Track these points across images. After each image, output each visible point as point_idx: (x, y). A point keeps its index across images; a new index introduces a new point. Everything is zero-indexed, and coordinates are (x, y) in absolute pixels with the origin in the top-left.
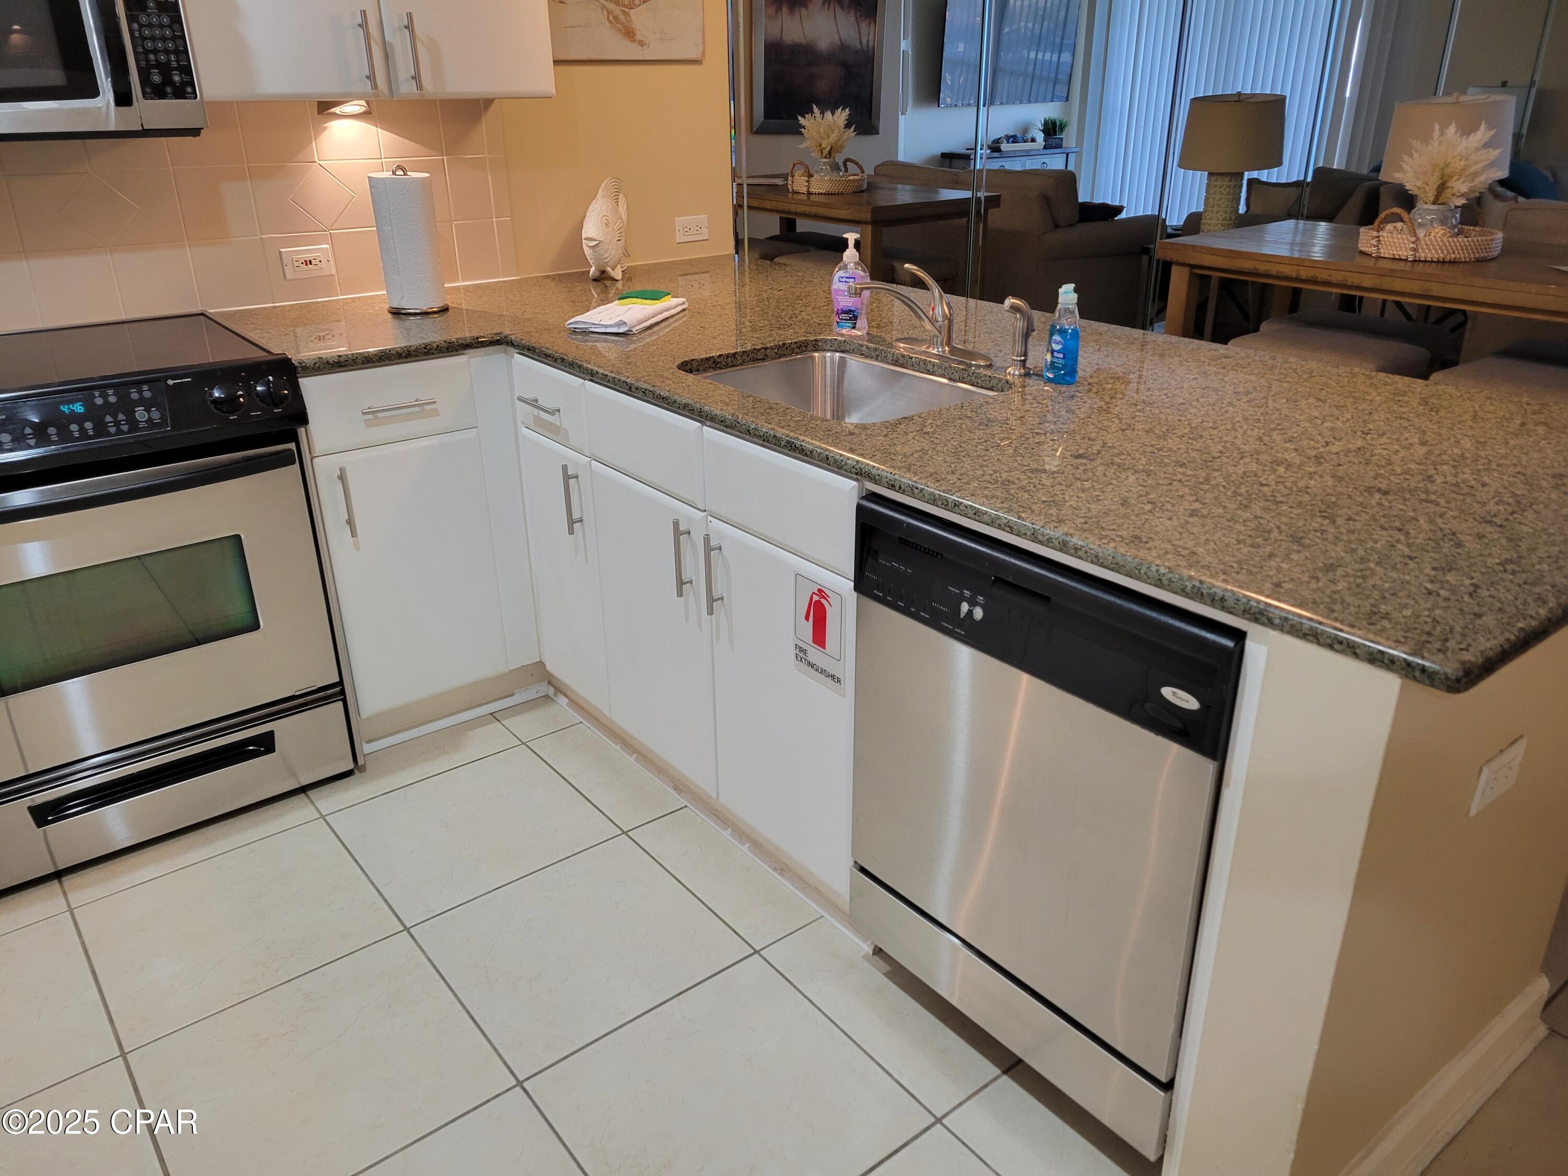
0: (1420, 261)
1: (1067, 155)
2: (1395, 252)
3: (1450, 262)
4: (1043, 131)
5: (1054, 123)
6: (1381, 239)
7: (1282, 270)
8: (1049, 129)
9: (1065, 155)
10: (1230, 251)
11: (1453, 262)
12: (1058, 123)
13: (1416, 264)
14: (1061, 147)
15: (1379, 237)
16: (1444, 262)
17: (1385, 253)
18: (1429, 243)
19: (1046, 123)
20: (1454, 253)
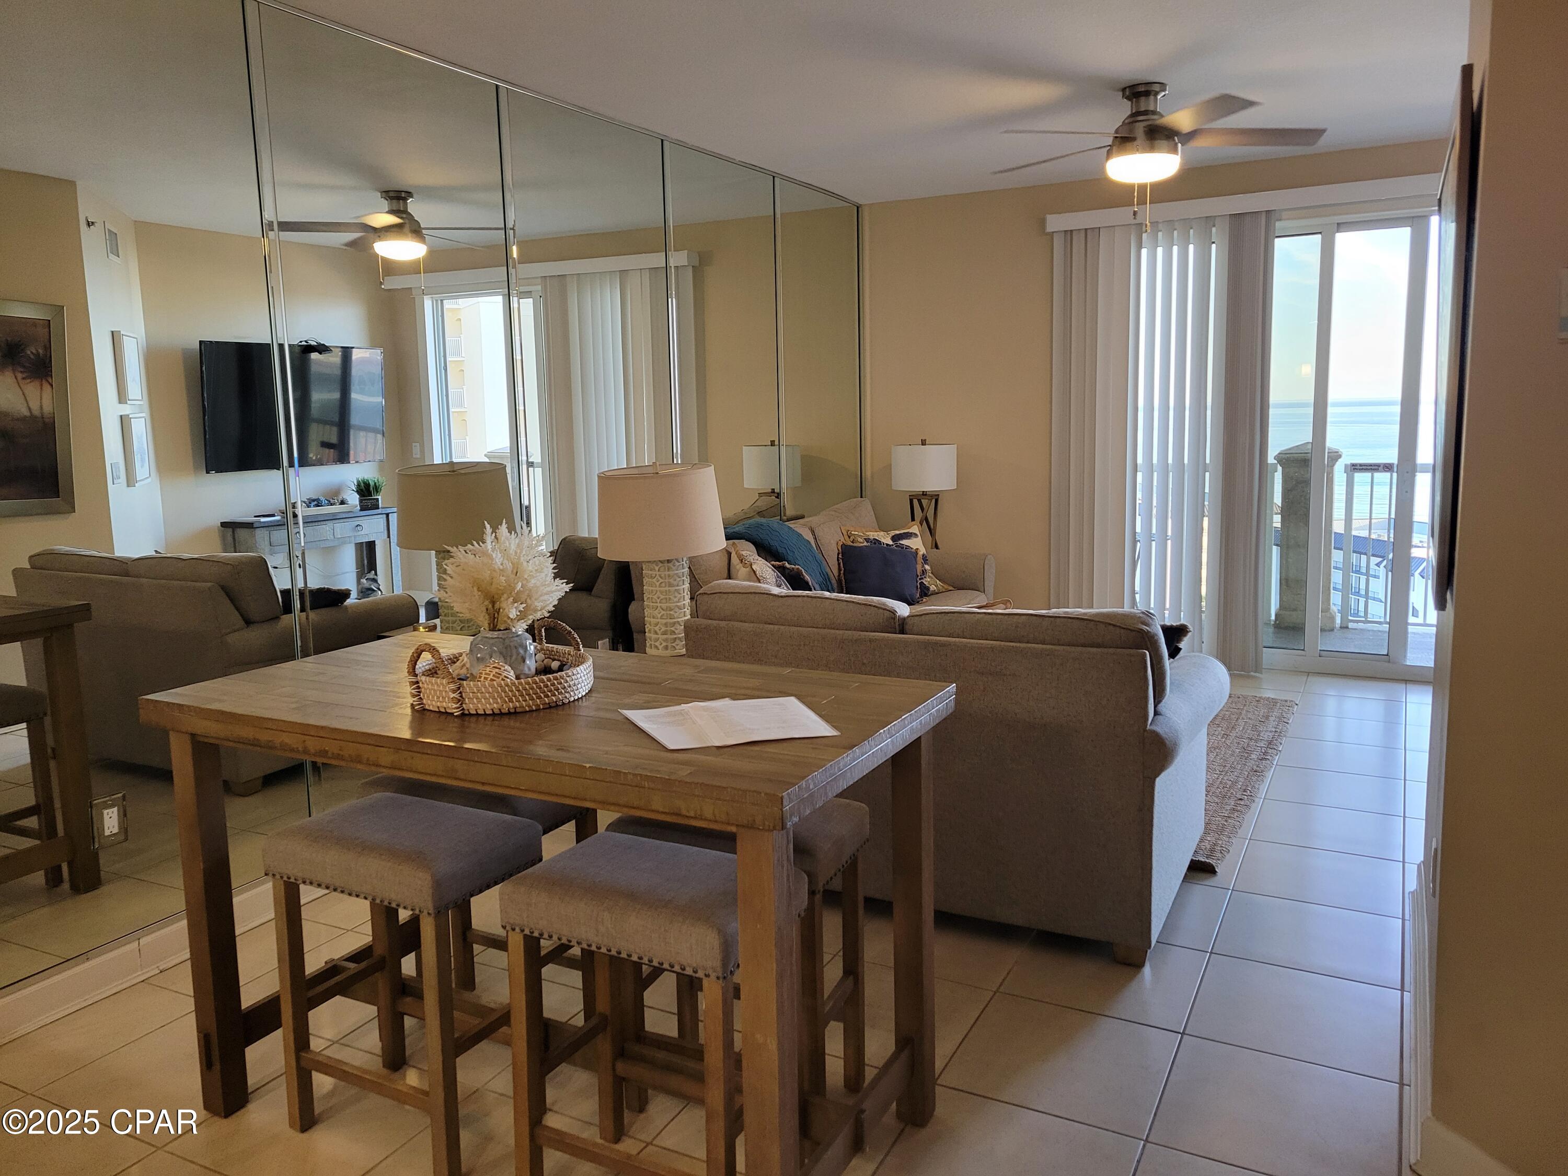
0: (470, 715)
1: (387, 515)
2: (439, 704)
3: (509, 713)
4: (357, 492)
5: (367, 485)
6: (421, 685)
7: (287, 741)
8: (362, 490)
9: (385, 516)
10: (223, 713)
11: (513, 714)
12: (372, 484)
13: (467, 718)
14: (378, 508)
15: (417, 682)
16: (501, 714)
17: (429, 705)
18: (475, 690)
19: (359, 485)
20: (511, 700)
